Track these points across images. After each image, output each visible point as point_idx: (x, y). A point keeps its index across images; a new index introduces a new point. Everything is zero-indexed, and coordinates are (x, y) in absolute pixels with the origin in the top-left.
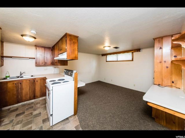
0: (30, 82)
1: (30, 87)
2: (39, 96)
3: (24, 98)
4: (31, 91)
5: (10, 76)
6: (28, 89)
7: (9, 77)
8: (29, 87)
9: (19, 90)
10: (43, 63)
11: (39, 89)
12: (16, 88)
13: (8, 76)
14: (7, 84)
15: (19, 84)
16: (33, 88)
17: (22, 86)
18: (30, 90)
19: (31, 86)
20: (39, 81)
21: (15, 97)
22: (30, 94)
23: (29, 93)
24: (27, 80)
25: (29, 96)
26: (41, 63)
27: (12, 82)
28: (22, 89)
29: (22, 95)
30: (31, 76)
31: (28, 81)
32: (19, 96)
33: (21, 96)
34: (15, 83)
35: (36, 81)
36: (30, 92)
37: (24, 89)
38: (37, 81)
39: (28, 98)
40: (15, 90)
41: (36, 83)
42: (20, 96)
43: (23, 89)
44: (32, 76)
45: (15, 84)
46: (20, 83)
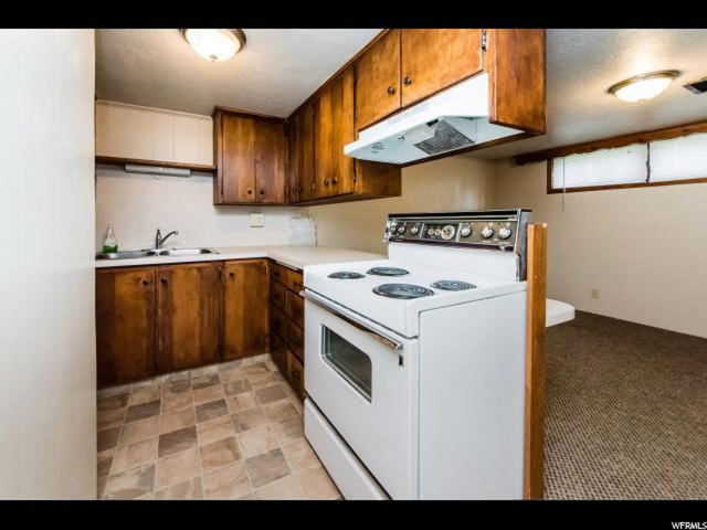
0: (202, 278)
1: (202, 303)
2: (239, 348)
3: (178, 353)
4: (206, 322)
5: (119, 250)
6: (194, 312)
7: (115, 250)
8: (196, 303)
9: (160, 312)
10: (250, 192)
11: (241, 313)
12: (149, 301)
13: (112, 246)
14: (113, 281)
15: (160, 284)
16: (216, 305)
17: (172, 293)
18: (201, 315)
19: (206, 298)
20: (240, 275)
21: (145, 343)
22: (201, 336)
23: (197, 329)
24: (190, 269)
25: (197, 345)
26: (240, 193)
27: (132, 274)
28: (169, 309)
29: (171, 338)
30: (198, 251)
31: (195, 272)
32: (160, 342)
33: (167, 340)
34: (143, 276)
35: (228, 275)
36: (201, 326)
37: (179, 312)
38: (232, 275)
39: (195, 354)
40: (144, 311)
41: (229, 283)
42: (163, 341)
43: (174, 310)
44: (205, 251)
45: (145, 283)
46: (164, 282)
